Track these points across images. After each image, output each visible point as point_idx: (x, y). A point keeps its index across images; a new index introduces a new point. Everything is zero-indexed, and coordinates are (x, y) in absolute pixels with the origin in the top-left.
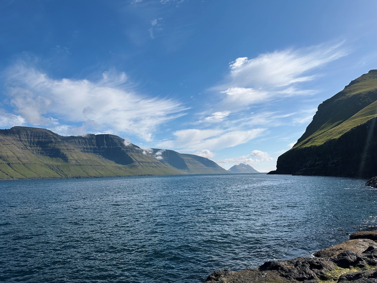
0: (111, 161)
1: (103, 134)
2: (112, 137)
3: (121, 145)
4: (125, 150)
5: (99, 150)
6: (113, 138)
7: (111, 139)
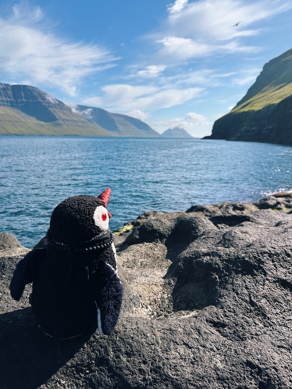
0: (32, 118)
1: (20, 84)
2: (30, 88)
3: (42, 99)
4: (47, 105)
5: (17, 103)
6: (32, 90)
7: (29, 90)
